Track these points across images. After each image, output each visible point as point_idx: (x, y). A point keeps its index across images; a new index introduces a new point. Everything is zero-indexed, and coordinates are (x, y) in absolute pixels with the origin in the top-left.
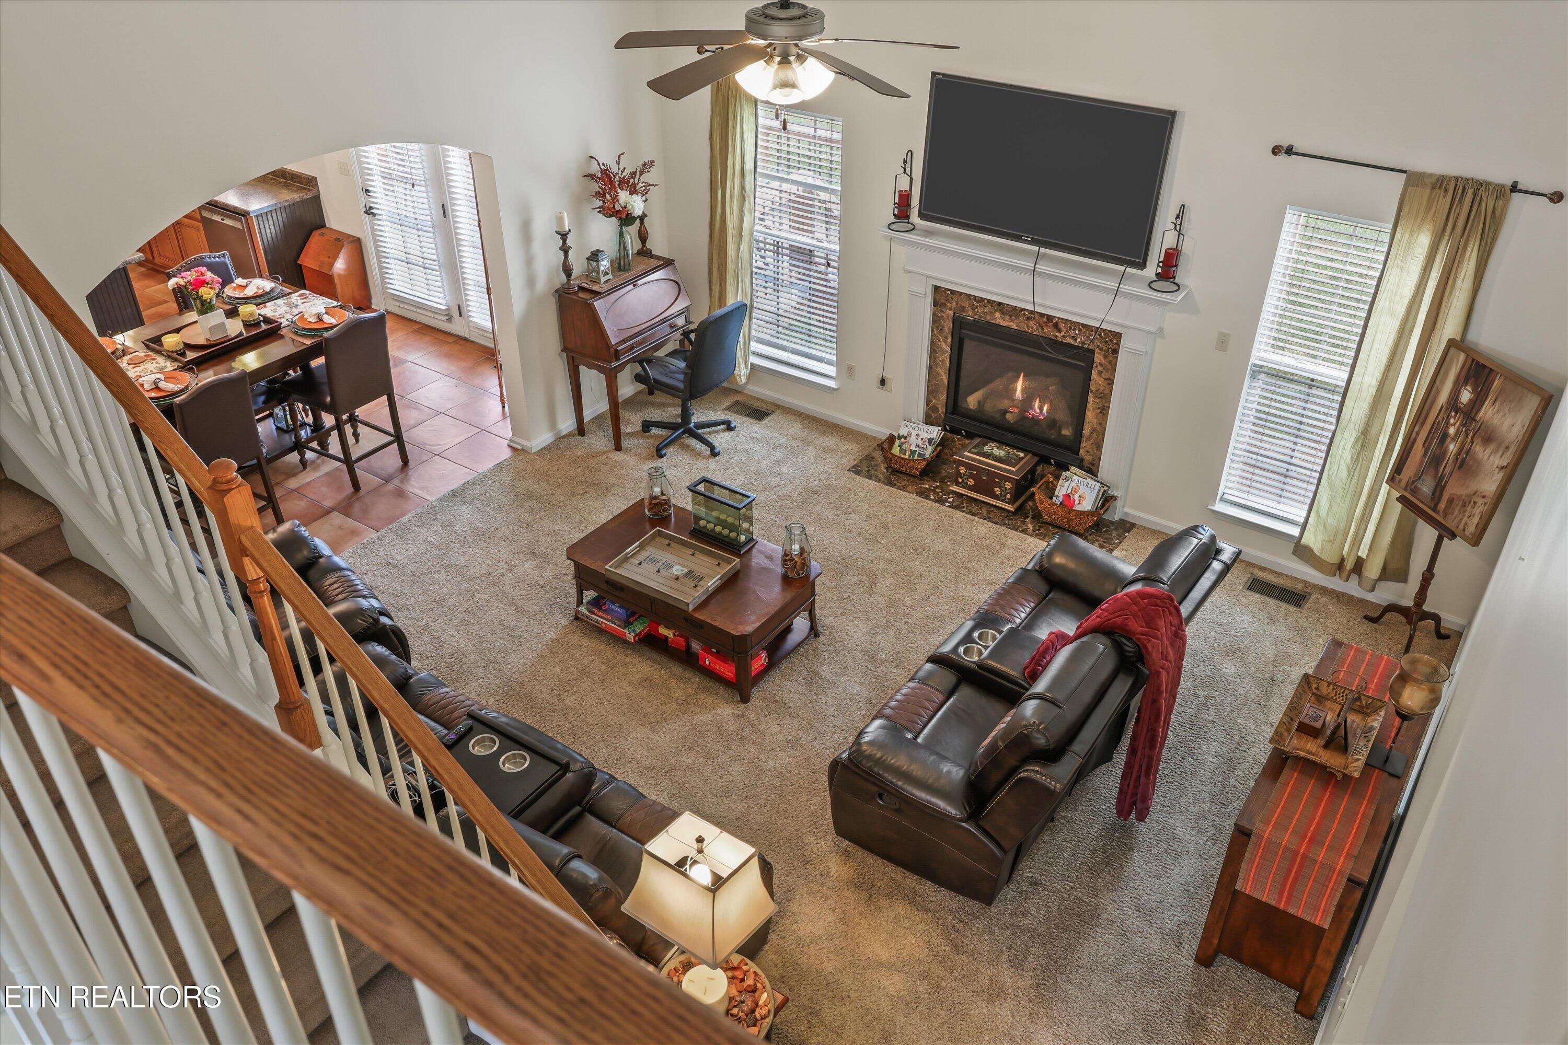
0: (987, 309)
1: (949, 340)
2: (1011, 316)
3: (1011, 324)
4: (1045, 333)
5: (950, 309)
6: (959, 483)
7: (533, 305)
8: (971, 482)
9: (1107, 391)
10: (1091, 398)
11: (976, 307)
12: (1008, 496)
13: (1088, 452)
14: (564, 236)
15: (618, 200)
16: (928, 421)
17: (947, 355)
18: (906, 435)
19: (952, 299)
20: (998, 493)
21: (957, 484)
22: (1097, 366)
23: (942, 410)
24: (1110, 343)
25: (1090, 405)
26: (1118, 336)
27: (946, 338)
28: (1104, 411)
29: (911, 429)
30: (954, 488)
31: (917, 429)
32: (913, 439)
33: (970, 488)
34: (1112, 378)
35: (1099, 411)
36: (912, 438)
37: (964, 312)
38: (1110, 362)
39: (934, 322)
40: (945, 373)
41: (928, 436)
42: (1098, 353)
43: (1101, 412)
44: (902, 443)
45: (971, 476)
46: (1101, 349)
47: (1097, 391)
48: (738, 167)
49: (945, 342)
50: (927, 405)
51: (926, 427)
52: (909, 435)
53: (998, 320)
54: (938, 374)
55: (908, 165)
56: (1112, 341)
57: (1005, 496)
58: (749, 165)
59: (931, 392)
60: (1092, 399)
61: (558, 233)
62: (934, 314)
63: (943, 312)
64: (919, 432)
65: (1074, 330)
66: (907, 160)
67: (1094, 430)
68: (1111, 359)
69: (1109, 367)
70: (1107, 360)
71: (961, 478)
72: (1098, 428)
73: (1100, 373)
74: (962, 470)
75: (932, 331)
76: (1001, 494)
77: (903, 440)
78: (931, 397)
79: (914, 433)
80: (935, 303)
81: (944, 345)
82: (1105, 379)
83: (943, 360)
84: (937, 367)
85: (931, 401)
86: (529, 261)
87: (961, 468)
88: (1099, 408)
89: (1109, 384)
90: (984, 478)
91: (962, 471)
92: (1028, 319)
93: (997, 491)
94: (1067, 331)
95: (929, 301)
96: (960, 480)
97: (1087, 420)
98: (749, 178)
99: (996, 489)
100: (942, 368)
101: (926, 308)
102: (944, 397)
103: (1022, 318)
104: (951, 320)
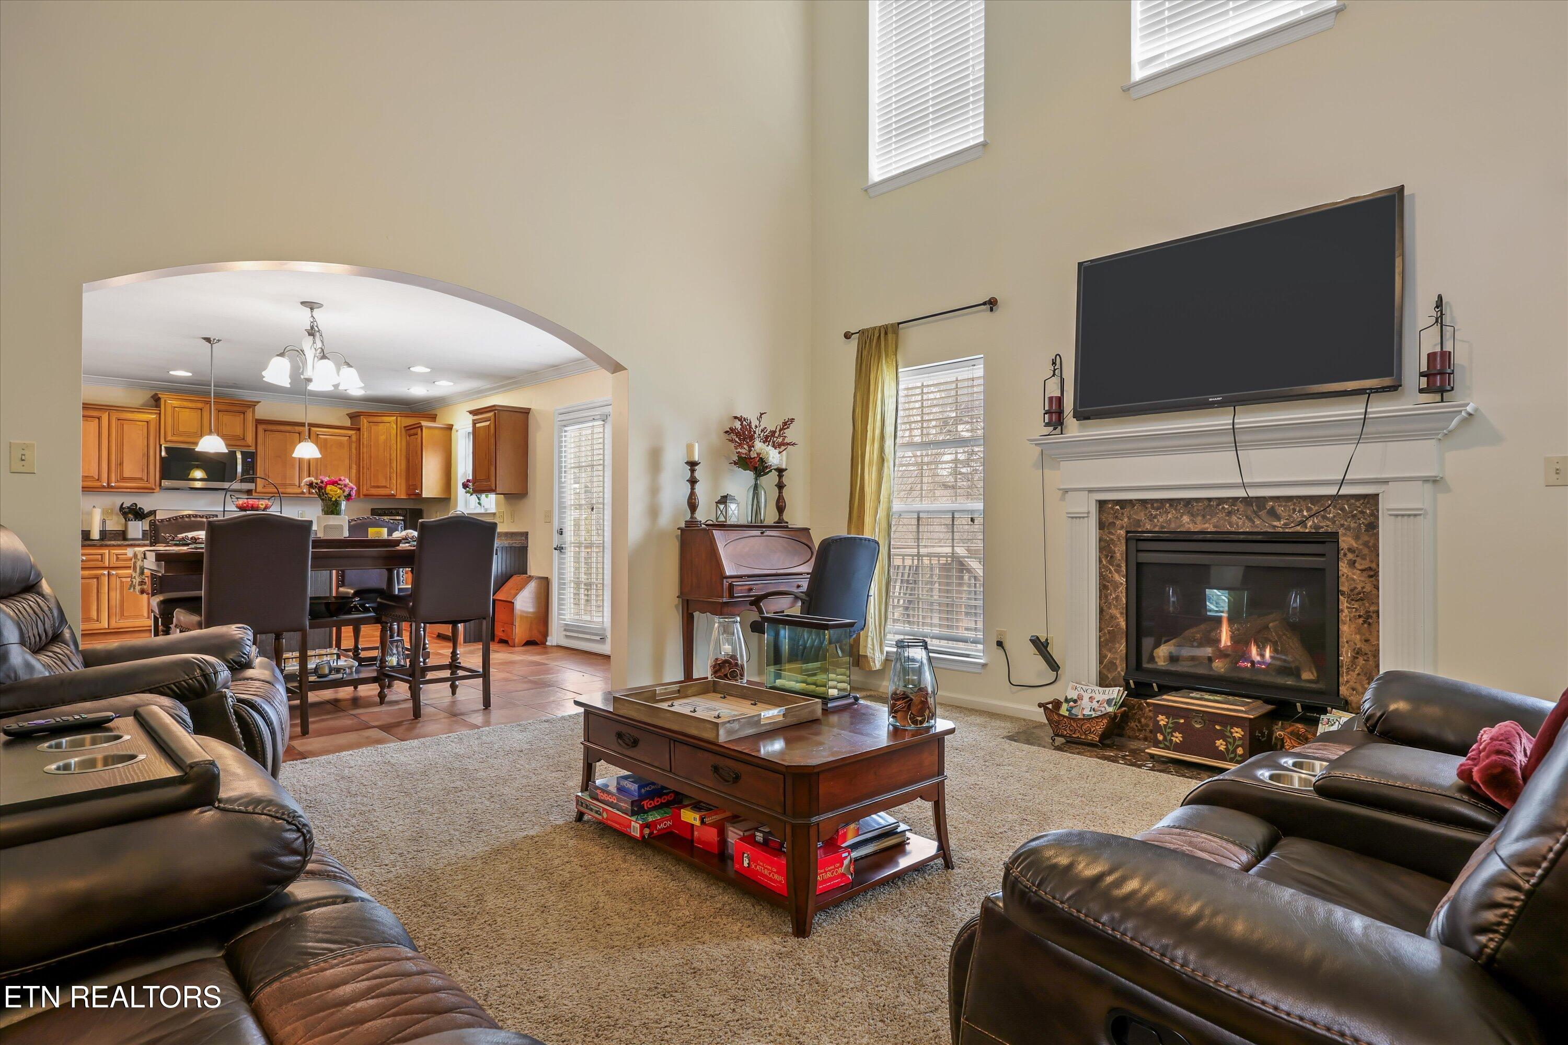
0: (1170, 516)
1: (1124, 569)
2: (1204, 516)
3: (1207, 525)
4: (1257, 527)
5: (1122, 528)
6: (1160, 742)
7: (653, 537)
8: (1177, 738)
9: (1368, 588)
10: (1344, 603)
11: (1155, 517)
12: (1240, 751)
13: (1353, 689)
14: (693, 465)
15: (753, 447)
16: (1103, 682)
17: (1122, 589)
18: (1075, 698)
19: (1123, 514)
20: (1222, 748)
21: (1156, 744)
22: (1345, 555)
23: (1121, 668)
24: (1360, 516)
25: (1345, 615)
26: (1372, 500)
27: (1119, 566)
28: (1370, 619)
29: (1082, 692)
30: (1153, 751)
31: (1089, 691)
32: (1085, 702)
33: (1177, 748)
34: (1374, 566)
35: (1361, 621)
36: (1083, 702)
37: (1140, 526)
38: (1366, 544)
39: (1101, 549)
40: (1122, 613)
41: (1106, 697)
42: (1344, 535)
43: (1365, 622)
44: (1072, 707)
45: (1177, 728)
46: (1348, 529)
47: (1352, 590)
48: (878, 432)
49: (1118, 572)
50: (1101, 662)
51: (1101, 689)
52: (1080, 698)
53: (1187, 526)
54: (1113, 617)
55: (1058, 366)
56: (1362, 512)
57: (1234, 751)
58: (889, 429)
59: (1105, 644)
60: (1346, 604)
61: (687, 463)
62: (1101, 540)
63: (1112, 534)
64: (1093, 694)
65: (1301, 511)
66: (1056, 362)
67: (1358, 653)
68: (1366, 538)
69: (1366, 551)
70: (1360, 542)
71: (1162, 734)
72: (1365, 648)
73: (1352, 564)
74: (1162, 720)
75: (1100, 561)
76: (1227, 749)
77: (1072, 704)
78: (1105, 651)
79: (1086, 697)
80: (1101, 526)
81: (1116, 577)
82: (1362, 570)
83: (1117, 598)
84: (1110, 608)
85: (1106, 656)
86: (654, 491)
87: (1160, 717)
88: (1360, 616)
89: (1371, 576)
90: (1198, 726)
91: (1162, 723)
92: (1229, 513)
93: (1221, 744)
94: (1290, 516)
95: (1093, 522)
96: (1160, 737)
97: (1343, 640)
98: (889, 443)
99: (1218, 743)
100: (1116, 607)
101: (1090, 532)
102: (1123, 647)
103: (1220, 515)
104: (1123, 541)
